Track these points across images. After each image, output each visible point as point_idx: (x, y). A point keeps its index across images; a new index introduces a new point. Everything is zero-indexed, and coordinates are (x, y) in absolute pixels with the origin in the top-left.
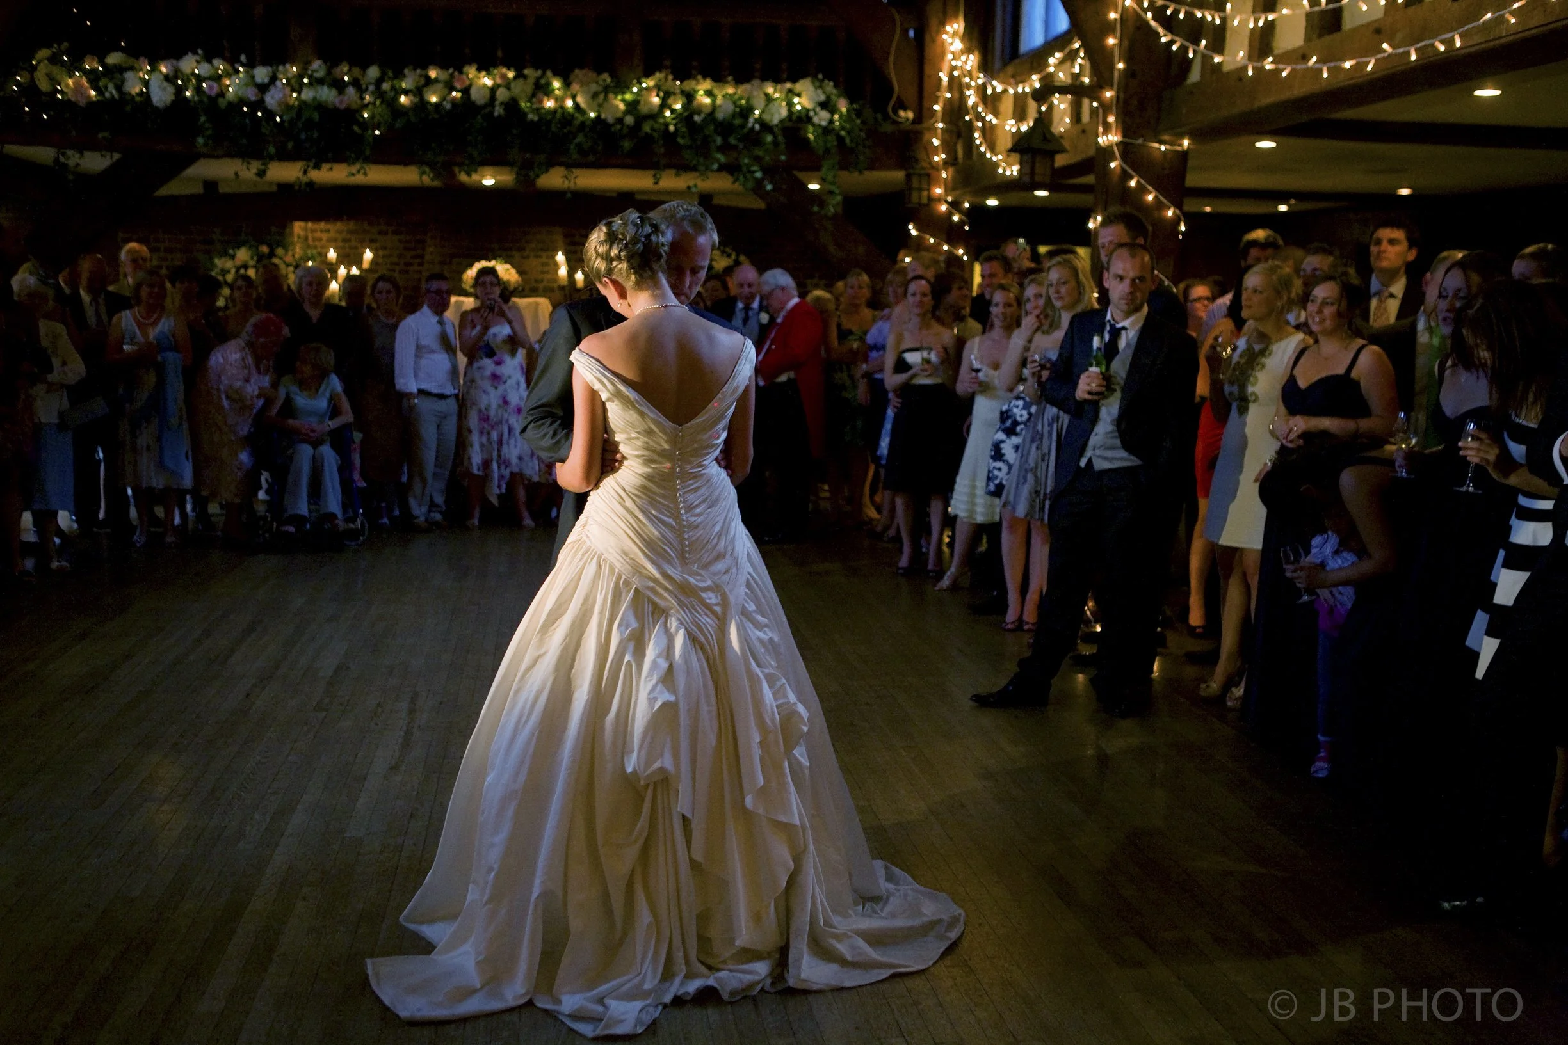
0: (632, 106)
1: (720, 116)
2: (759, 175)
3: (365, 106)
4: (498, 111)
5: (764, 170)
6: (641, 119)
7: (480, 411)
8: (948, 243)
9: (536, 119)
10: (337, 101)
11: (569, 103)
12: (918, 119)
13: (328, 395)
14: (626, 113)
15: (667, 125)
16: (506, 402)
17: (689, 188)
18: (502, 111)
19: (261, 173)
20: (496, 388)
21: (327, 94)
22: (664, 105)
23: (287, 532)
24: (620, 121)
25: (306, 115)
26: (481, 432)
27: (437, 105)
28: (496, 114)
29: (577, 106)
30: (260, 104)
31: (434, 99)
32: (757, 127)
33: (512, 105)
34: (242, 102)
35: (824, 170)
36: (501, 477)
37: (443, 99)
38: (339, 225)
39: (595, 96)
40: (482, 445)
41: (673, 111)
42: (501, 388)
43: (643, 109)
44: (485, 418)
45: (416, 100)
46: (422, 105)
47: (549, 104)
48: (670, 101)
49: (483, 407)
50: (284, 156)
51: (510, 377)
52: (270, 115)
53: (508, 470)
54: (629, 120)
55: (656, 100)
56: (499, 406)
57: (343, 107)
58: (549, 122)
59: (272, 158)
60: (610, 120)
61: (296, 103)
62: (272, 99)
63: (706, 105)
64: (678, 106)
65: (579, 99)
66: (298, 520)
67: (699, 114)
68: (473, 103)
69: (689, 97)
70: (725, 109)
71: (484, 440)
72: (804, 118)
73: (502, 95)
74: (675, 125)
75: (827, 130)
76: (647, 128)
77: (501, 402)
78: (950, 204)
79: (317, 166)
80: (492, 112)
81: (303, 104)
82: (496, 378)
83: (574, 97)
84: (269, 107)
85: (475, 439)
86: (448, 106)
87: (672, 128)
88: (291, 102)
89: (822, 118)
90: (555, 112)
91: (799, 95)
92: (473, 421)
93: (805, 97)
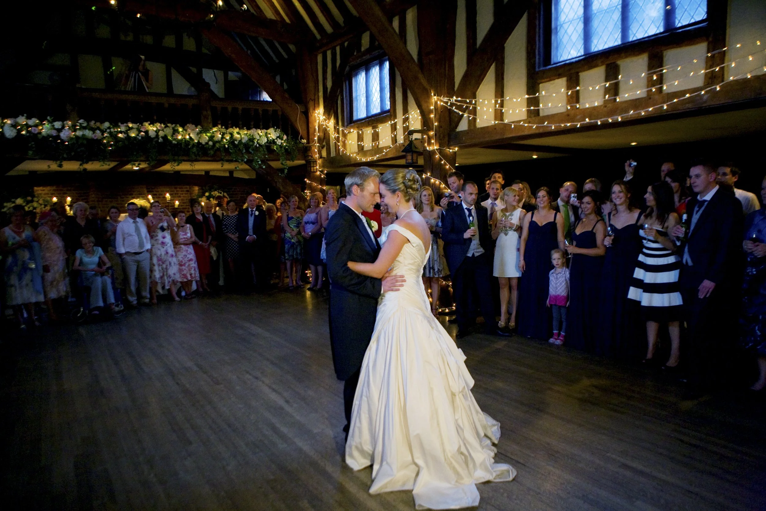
0: (211, 138)
1: (244, 141)
2: (260, 163)
3: (104, 138)
4: (161, 140)
5: (261, 161)
6: (215, 143)
7: (157, 257)
8: (321, 185)
9: (176, 143)
10: (93, 136)
11: (187, 137)
12: (308, 142)
13: (98, 256)
14: (209, 140)
15: (224, 145)
16: (167, 253)
17: (236, 168)
18: (162, 140)
19: (60, 166)
20: (163, 248)
21: (88, 133)
22: (223, 138)
23: (96, 314)
24: (207, 143)
25: (80, 141)
26: (159, 265)
27: (135, 138)
28: (160, 141)
29: (191, 138)
30: (58, 137)
31: (133, 135)
32: (258, 145)
33: (165, 137)
34: (49, 136)
35: (281, 160)
36: (169, 282)
37: (138, 135)
38: (49, 188)
39: (198, 134)
40: (159, 271)
41: (226, 140)
42: (165, 247)
43: (215, 139)
44: (159, 259)
45: (126, 135)
46: (128, 138)
47: (180, 137)
48: (225, 136)
49: (159, 255)
50: (70, 159)
51: (168, 243)
52: (63, 142)
53: (171, 279)
54: (211, 143)
55: (220, 136)
56: (165, 254)
57: (95, 138)
58: (181, 144)
59: (65, 159)
60: (204, 143)
61: (74, 137)
62: (63, 135)
63: (238, 138)
64: (228, 138)
65: (191, 135)
66: (98, 308)
67: (236, 140)
68: (150, 137)
69: (231, 134)
70: (245, 139)
71: (160, 268)
72: (273, 142)
73: (161, 134)
74: (228, 145)
75: (281, 146)
76: (217, 145)
77: (165, 253)
78: (320, 171)
79: (87, 163)
80: (157, 141)
81: (77, 137)
82: (163, 243)
83: (189, 134)
84: (63, 138)
85: (156, 268)
86: (140, 138)
87: (227, 146)
88: (72, 136)
89: (279, 142)
90: (181, 140)
91: (270, 134)
92: (155, 260)
93: (273, 134)
